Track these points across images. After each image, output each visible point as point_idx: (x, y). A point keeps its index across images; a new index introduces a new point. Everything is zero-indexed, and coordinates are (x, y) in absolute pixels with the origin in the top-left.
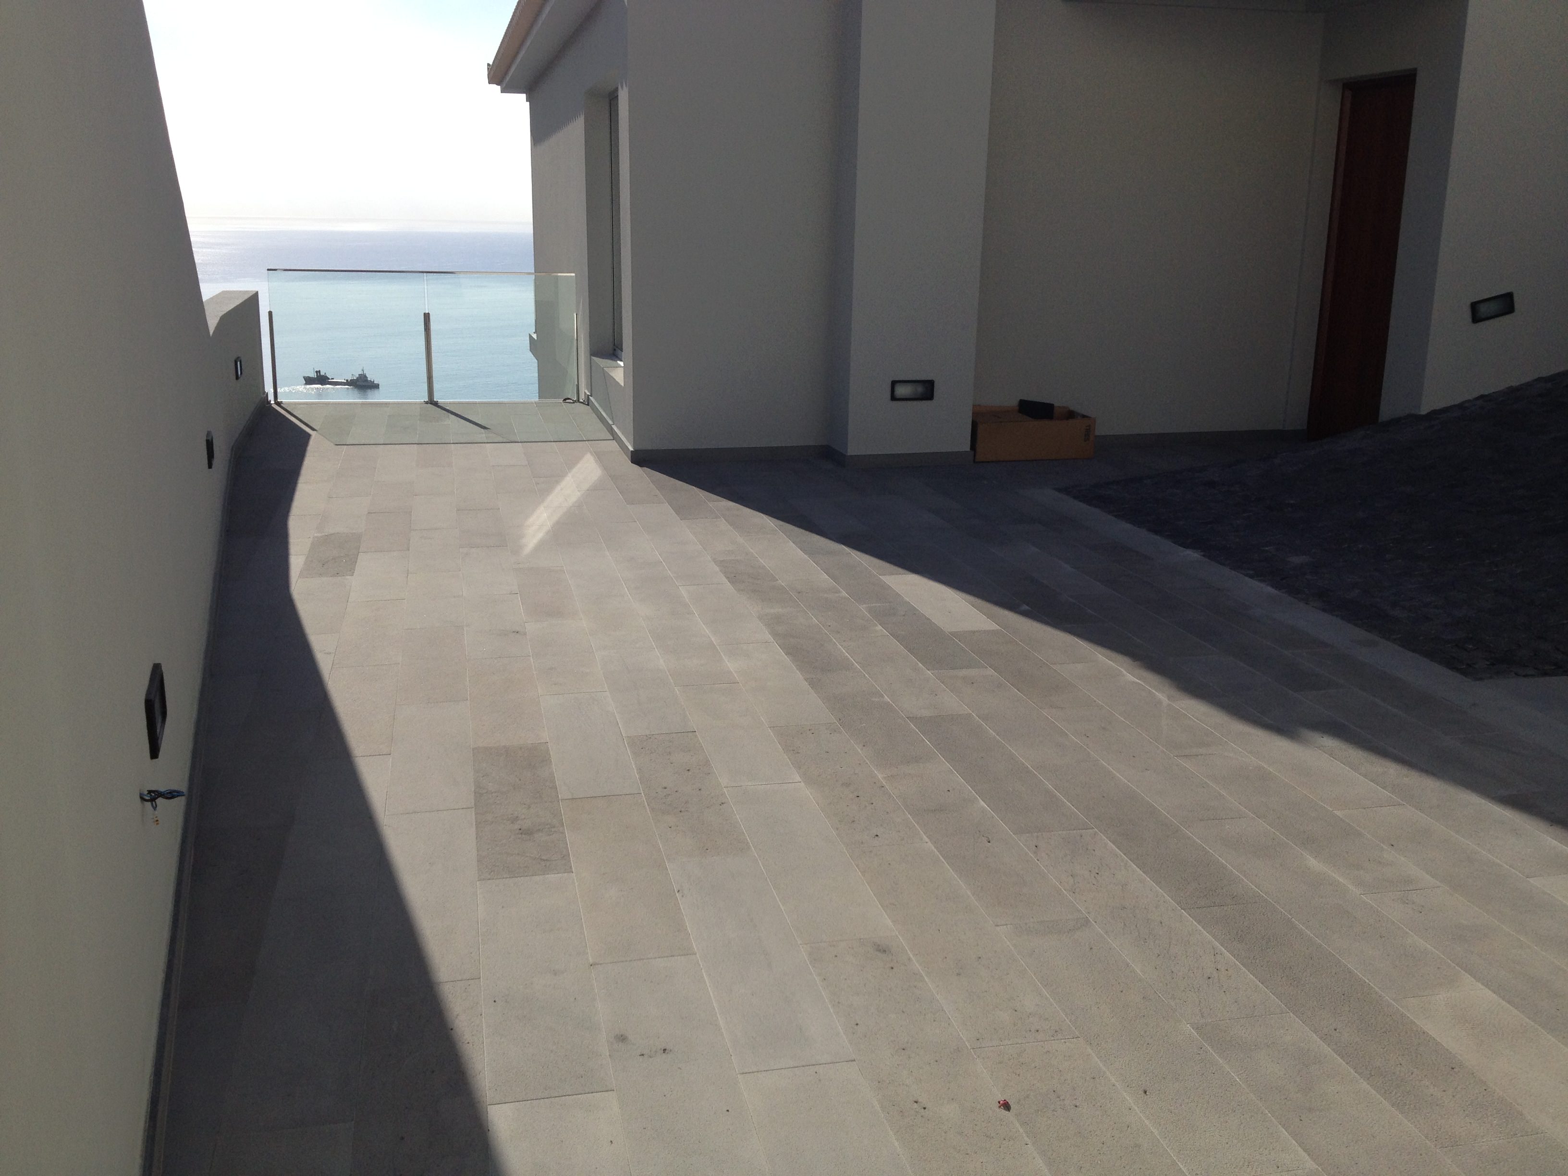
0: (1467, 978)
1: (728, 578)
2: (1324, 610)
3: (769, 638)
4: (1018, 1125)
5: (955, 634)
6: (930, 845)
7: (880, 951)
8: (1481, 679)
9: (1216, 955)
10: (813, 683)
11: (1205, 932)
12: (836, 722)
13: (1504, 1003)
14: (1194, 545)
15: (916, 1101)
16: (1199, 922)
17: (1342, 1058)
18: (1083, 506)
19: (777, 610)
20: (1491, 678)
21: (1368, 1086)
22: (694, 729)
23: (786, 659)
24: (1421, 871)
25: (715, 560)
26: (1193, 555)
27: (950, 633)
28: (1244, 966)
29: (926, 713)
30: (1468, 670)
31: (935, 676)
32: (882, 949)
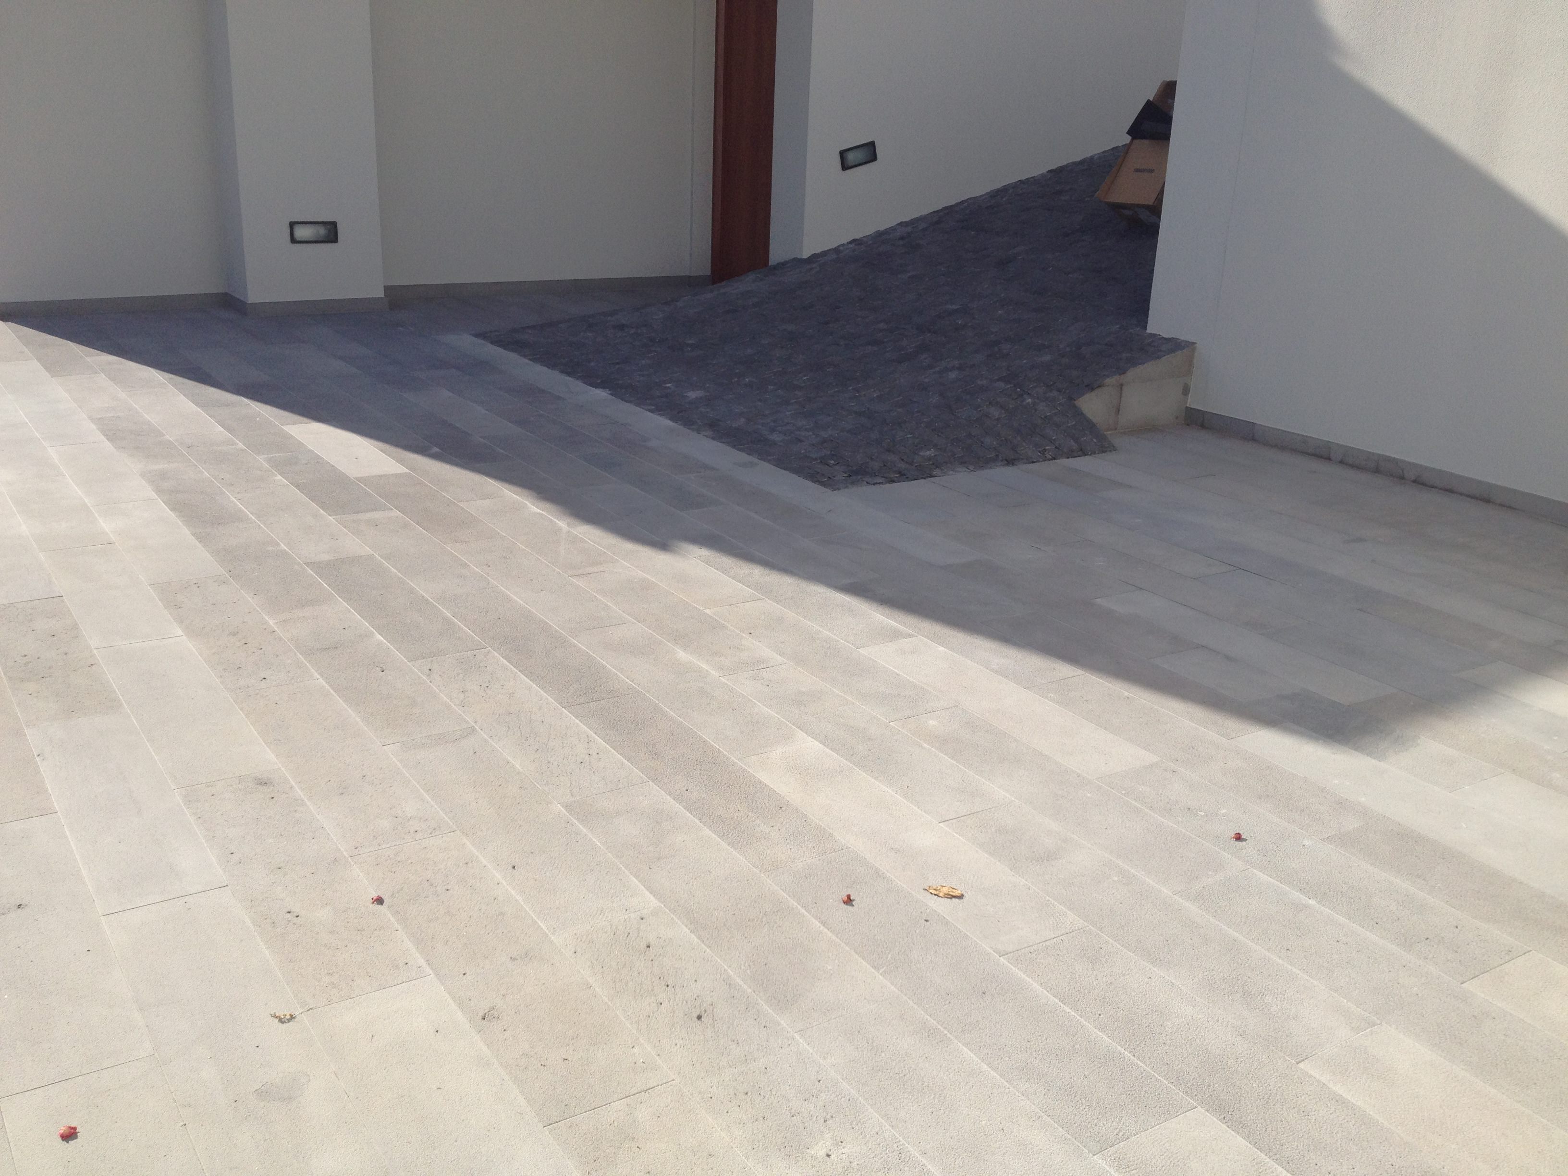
0: (800, 734)
1: (105, 435)
2: (713, 439)
3: (154, 495)
4: (390, 915)
5: (360, 479)
6: (322, 681)
7: (260, 784)
8: (839, 489)
9: (590, 742)
10: (201, 538)
11: (581, 724)
12: (226, 573)
13: (828, 750)
14: (602, 385)
15: (289, 911)
16: (576, 717)
17: (691, 812)
18: (500, 350)
19: (161, 466)
20: (846, 487)
21: (710, 832)
22: (60, 593)
23: (172, 515)
24: (772, 652)
25: (91, 419)
26: (602, 394)
27: (356, 478)
28: (614, 749)
29: (326, 557)
30: (829, 482)
31: (337, 521)
32: (263, 783)
